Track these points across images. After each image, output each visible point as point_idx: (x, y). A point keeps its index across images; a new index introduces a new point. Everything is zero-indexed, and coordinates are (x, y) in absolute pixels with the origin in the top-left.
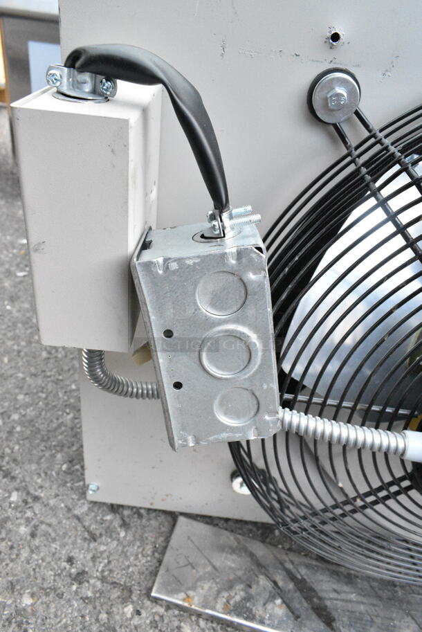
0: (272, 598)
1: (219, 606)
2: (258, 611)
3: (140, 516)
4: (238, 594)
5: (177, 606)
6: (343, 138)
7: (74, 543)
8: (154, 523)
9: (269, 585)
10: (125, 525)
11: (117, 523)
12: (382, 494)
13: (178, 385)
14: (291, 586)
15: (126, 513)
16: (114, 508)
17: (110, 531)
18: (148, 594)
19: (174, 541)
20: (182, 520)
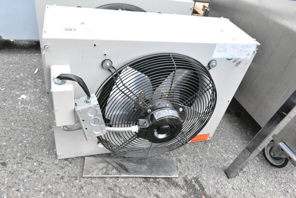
0: (113, 169)
1: (100, 174)
2: (110, 173)
3: (74, 160)
4: (104, 170)
5: (90, 177)
6: (110, 71)
7: (58, 171)
8: (78, 160)
9: (112, 167)
10: (70, 163)
11: (68, 163)
12: (132, 139)
13: (86, 129)
14: (117, 165)
15: (70, 160)
16: (66, 160)
17: (67, 165)
18: (82, 177)
19: (85, 163)
20: (86, 158)
